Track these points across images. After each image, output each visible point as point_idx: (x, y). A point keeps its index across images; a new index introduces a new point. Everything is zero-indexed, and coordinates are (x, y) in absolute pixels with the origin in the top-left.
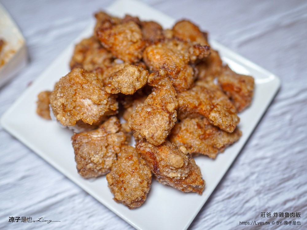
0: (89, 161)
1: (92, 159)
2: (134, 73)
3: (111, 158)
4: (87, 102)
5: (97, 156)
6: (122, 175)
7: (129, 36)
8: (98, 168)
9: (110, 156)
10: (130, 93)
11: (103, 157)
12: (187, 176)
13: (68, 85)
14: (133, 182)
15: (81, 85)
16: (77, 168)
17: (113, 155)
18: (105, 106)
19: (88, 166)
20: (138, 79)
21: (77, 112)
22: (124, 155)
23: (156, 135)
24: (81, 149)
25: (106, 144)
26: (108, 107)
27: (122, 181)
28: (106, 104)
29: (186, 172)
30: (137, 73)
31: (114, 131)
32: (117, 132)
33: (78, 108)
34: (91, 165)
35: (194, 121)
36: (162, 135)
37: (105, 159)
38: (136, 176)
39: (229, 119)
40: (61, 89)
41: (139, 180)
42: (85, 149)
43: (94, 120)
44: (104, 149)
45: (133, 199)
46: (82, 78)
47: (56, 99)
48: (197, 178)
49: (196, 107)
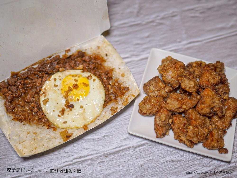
0: (149, 86)
1: (151, 86)
2: (191, 85)
3: (155, 94)
4: (170, 73)
5: (153, 88)
6: (149, 101)
7: (210, 78)
8: (148, 91)
9: (155, 93)
10: (182, 87)
11: (153, 90)
12: (160, 126)
13: (174, 63)
14: (148, 106)
15: (175, 68)
16: (145, 83)
17: (156, 95)
18: (172, 81)
19: (147, 87)
20: (190, 88)
21: (165, 71)
22: (158, 99)
23: (169, 105)
24: (153, 81)
25: (159, 90)
26: (173, 82)
27: (147, 102)
28: (173, 81)
29: (161, 125)
30: (192, 86)
31: (166, 90)
32: (167, 92)
33: (166, 71)
34: (148, 87)
35: (185, 122)
36: (170, 107)
37: (153, 92)
38: (152, 107)
39: (193, 136)
40: (171, 62)
41: (150, 108)
42: (153, 83)
43: (165, 80)
44: (157, 90)
45: (142, 109)
46: (179, 66)
47: (166, 62)
48: (161, 131)
49: (192, 119)
